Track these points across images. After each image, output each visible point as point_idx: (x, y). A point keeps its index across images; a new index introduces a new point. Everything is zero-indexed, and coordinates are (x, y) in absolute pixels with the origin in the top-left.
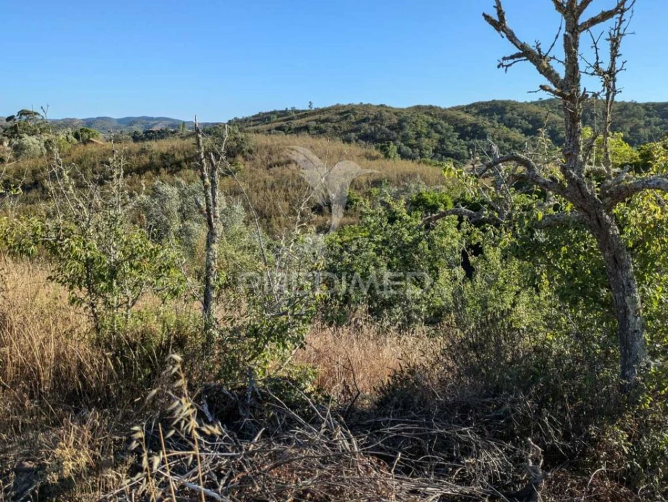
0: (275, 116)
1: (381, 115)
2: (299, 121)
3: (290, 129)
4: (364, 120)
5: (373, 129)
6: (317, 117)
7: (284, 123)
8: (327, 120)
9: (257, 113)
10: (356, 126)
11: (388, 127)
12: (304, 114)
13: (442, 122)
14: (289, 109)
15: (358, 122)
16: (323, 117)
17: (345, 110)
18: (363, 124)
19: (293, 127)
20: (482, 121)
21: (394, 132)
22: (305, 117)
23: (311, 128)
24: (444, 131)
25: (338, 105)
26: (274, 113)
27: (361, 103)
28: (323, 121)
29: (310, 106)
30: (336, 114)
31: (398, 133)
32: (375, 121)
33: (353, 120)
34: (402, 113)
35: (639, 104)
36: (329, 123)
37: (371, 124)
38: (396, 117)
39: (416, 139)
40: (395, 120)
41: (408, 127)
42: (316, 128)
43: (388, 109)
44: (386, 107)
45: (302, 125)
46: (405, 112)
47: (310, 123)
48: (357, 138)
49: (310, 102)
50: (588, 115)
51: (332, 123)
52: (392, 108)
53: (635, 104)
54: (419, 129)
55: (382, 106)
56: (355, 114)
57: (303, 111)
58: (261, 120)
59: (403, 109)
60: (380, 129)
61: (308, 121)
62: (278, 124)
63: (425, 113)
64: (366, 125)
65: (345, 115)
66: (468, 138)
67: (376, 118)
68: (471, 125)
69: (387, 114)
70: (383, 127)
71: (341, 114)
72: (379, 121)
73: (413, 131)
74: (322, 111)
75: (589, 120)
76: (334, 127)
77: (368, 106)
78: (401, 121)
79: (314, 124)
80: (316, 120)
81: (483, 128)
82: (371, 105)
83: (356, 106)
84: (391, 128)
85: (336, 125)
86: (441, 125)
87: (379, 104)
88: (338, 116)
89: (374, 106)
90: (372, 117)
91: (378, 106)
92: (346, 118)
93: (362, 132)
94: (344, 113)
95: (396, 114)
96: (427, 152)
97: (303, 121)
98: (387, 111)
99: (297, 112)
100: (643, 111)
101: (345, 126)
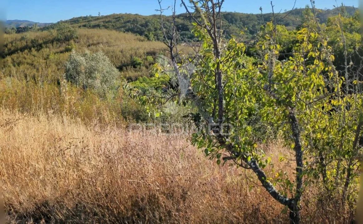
0: (81, 20)
1: (136, 19)
2: (95, 22)
3: (90, 26)
4: (128, 22)
5: (133, 26)
6: (104, 20)
7: (87, 23)
8: (109, 22)
9: (72, 18)
10: (124, 25)
11: (141, 25)
12: (97, 19)
13: (167, 23)
14: (88, 16)
15: (125, 23)
16: (107, 20)
17: (118, 16)
18: (128, 24)
19: (91, 25)
20: (187, 23)
21: (143, 28)
22: (97, 20)
23: (101, 26)
24: (168, 27)
25: (114, 14)
26: (80, 18)
27: (126, 13)
28: (107, 22)
29: (99, 15)
30: (113, 19)
31: (145, 28)
32: (133, 22)
33: (123, 22)
34: (147, 18)
35: (254, 15)
36: (110, 23)
37: (132, 24)
38: (144, 20)
39: (155, 31)
40: (144, 22)
41: (150, 25)
42: (103, 26)
43: (140, 16)
44: (139, 15)
45: (96, 24)
46: (148, 18)
47: (100, 23)
48: (125, 30)
49: (99, 13)
50: (233, 19)
51: (111, 23)
52: (141, 16)
53: (253, 15)
54: (156, 26)
55: (136, 15)
56: (123, 19)
57: (95, 17)
58: (74, 21)
59: (147, 16)
60: (136, 26)
61: (99, 22)
62: (84, 24)
63: (158, 18)
64: (129, 24)
65: (118, 19)
66: (180, 31)
67: (134, 21)
68: (181, 24)
69: (140, 19)
70: (138, 25)
71: (116, 18)
72: (135, 22)
73: (153, 27)
74: (106, 17)
75: (234, 22)
76: (113, 25)
77: (130, 15)
78: (146, 23)
79: (102, 24)
80: (103, 22)
81: (187, 26)
82: (131, 14)
83: (123, 14)
84: (142, 25)
85: (114, 24)
86: (167, 24)
87: (135, 14)
88: (115, 20)
89: (133, 15)
90: (132, 20)
91: (134, 15)
92: (118, 21)
93: (127, 27)
94: (118, 18)
95: (144, 19)
96: (161, 38)
97: (97, 22)
98: (139, 17)
99: (92, 17)
100: (256, 18)
101: (118, 24)
